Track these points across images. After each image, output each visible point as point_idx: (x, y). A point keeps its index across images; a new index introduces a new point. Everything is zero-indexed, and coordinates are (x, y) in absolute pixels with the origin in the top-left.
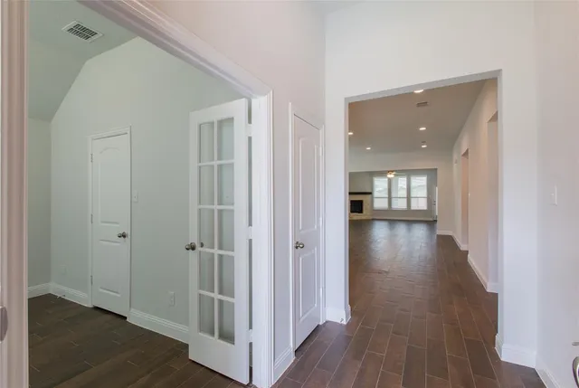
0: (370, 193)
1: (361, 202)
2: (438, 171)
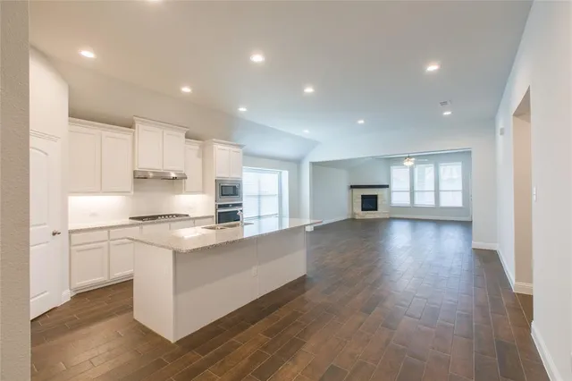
0: (387, 186)
1: (375, 197)
2: (473, 155)
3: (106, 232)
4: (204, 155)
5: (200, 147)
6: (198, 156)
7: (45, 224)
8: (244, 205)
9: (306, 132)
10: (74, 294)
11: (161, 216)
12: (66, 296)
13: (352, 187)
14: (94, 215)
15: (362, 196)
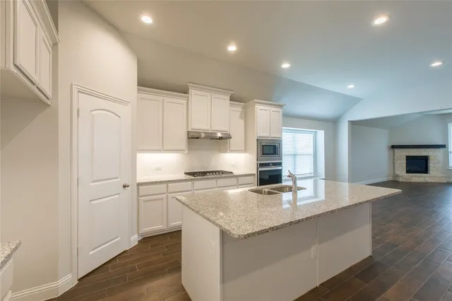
0: (444, 146)
1: (425, 158)
3: (165, 185)
4: (247, 116)
5: (243, 108)
6: (241, 118)
7: (117, 178)
8: (283, 164)
9: (350, 88)
10: (141, 238)
11: (209, 172)
12: (134, 240)
13: (393, 147)
14: (158, 169)
15: (407, 157)
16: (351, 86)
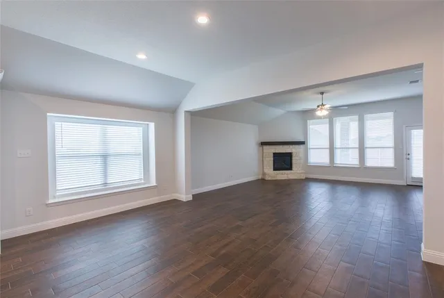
0: (303, 143)
1: (290, 155)
13: (263, 144)
15: (274, 153)
16: (142, 56)
